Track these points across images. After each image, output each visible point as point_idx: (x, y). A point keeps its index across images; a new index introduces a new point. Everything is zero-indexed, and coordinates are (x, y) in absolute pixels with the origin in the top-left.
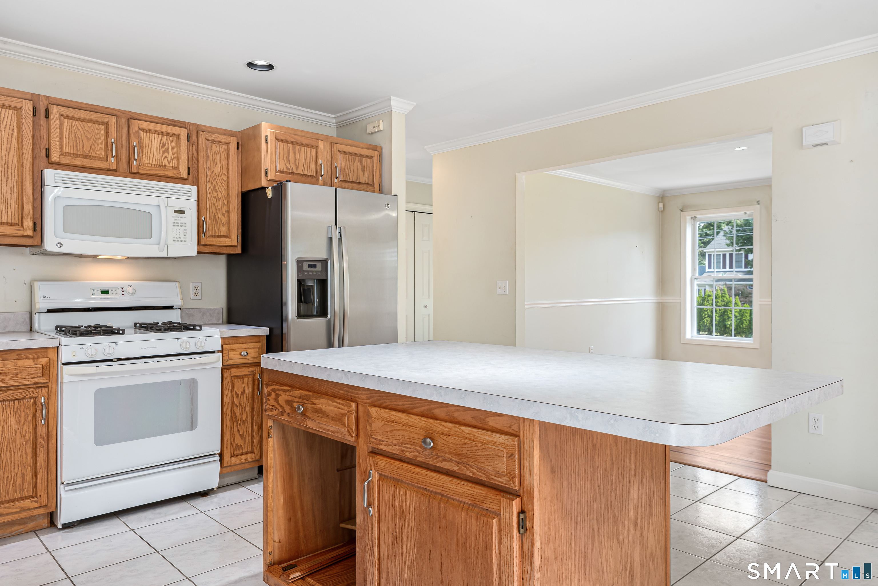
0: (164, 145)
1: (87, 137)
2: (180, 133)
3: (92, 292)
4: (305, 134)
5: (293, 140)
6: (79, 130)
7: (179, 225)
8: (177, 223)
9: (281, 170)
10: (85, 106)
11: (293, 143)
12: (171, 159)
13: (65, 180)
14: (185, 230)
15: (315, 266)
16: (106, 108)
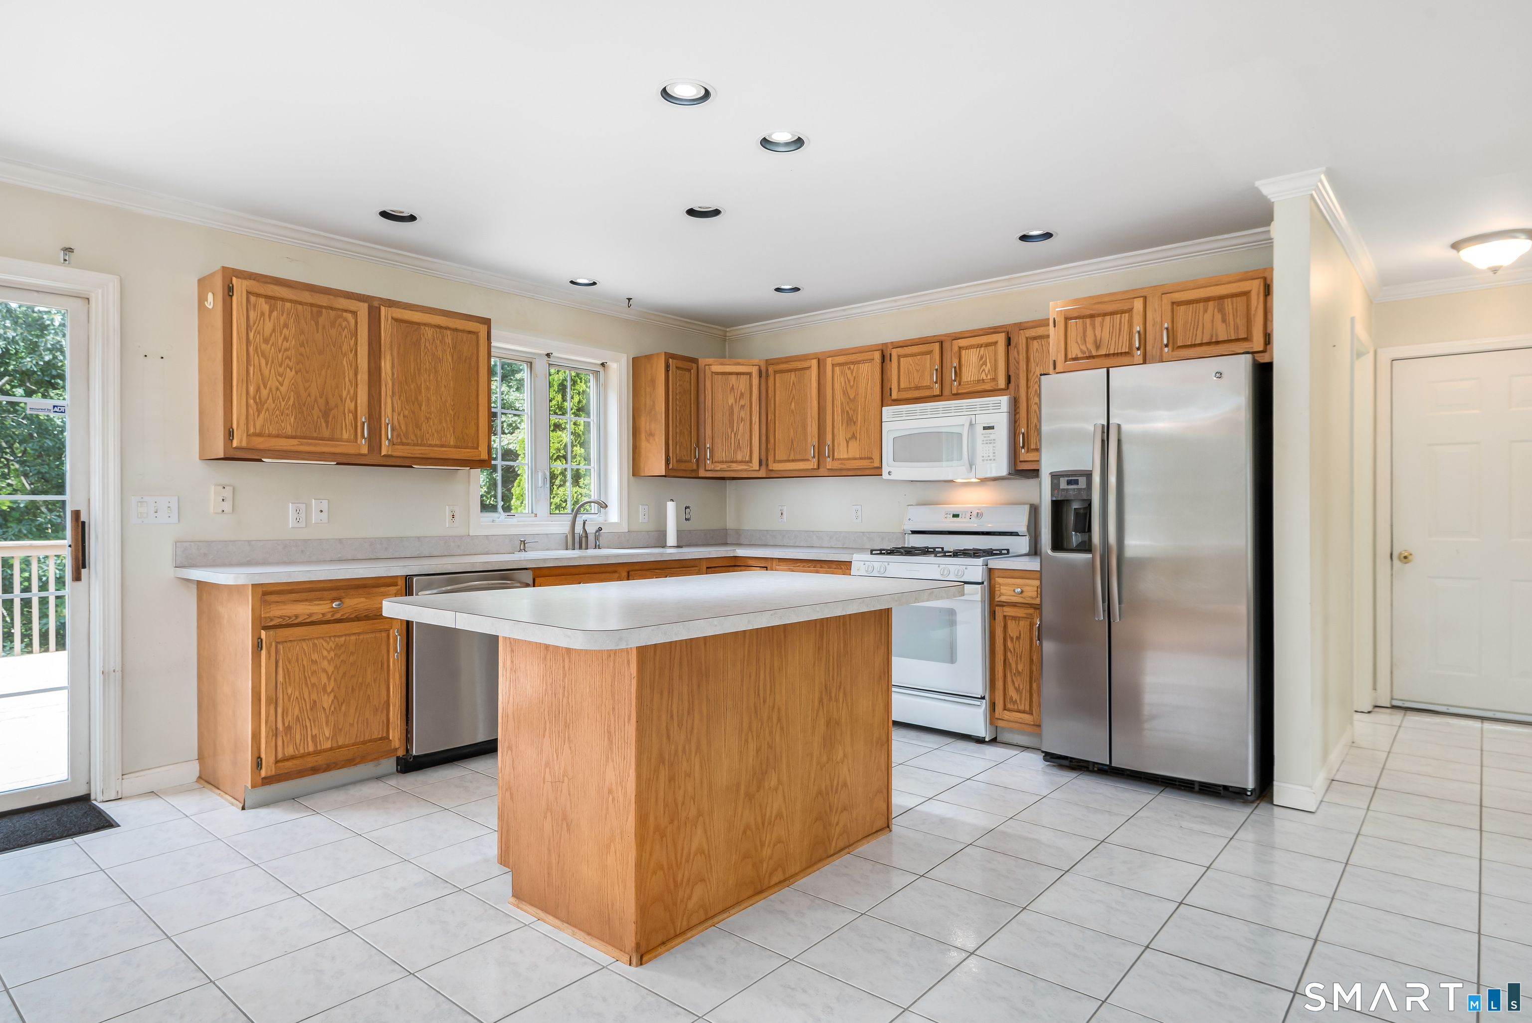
0: (982, 358)
1: (917, 370)
2: (997, 340)
3: (946, 516)
4: (1113, 297)
5: (1092, 312)
6: (911, 365)
7: (989, 442)
8: (986, 440)
9: (1073, 357)
10: (918, 341)
11: (1092, 316)
12: (989, 371)
13: (895, 414)
14: (994, 447)
15: (1076, 482)
16: (934, 336)
